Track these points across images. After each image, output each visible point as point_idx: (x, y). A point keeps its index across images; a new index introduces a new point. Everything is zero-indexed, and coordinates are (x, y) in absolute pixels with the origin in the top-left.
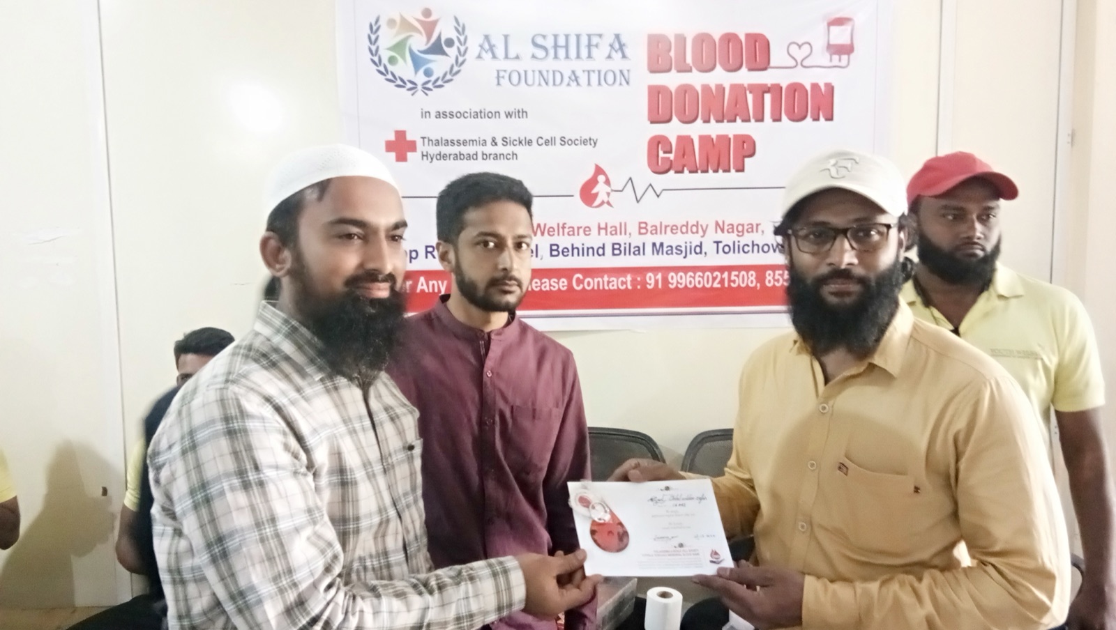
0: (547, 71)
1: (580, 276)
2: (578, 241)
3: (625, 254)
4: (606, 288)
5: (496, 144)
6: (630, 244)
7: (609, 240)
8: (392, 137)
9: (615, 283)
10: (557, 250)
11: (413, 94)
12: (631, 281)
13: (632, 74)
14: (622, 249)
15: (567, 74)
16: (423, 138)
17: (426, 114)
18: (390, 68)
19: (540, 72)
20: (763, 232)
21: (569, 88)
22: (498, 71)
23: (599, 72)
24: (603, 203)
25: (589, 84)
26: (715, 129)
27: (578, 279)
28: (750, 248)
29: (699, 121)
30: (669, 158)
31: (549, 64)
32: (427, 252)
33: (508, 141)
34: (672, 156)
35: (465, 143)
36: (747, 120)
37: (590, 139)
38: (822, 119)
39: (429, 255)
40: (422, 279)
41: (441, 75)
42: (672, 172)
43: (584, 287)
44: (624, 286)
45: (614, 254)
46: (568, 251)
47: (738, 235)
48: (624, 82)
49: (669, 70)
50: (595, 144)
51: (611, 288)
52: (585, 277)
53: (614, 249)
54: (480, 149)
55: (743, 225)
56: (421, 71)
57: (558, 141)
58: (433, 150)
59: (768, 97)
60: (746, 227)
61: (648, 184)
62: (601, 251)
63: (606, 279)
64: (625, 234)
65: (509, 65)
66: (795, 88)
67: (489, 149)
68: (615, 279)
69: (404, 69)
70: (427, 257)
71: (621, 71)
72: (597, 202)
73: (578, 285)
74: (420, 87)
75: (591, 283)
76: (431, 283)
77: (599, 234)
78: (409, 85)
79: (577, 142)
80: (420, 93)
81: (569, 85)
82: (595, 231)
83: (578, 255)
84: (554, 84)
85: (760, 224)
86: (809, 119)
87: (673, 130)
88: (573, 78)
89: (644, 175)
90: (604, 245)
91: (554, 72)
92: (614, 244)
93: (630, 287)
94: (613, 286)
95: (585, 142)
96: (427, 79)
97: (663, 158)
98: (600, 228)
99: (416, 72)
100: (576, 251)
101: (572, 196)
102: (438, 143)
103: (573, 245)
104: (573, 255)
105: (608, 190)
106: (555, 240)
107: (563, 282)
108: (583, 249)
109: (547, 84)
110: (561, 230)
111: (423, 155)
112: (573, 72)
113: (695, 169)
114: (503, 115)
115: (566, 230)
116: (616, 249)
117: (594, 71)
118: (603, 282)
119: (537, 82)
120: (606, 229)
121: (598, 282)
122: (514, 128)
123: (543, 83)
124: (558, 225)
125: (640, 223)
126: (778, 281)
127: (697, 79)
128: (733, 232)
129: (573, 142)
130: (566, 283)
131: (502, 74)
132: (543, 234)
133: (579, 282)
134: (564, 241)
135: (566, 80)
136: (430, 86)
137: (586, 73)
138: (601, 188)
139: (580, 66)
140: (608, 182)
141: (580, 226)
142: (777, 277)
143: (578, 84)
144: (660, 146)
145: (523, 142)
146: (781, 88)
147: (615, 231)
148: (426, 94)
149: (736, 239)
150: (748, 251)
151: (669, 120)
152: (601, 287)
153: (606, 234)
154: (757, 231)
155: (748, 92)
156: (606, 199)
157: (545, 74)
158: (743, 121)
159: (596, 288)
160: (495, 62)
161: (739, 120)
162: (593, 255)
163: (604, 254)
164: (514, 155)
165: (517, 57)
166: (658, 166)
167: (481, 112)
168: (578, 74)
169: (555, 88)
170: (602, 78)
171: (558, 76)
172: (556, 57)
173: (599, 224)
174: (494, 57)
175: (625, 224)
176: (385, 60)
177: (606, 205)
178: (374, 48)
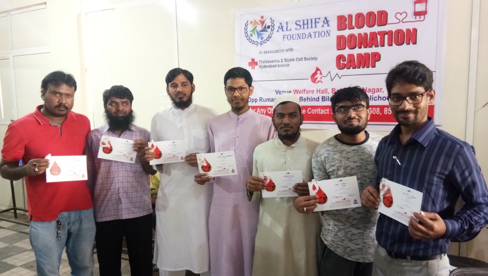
0: (301, 34)
1: (310, 109)
2: (310, 95)
3: (327, 101)
4: (320, 113)
5: (282, 62)
6: (329, 97)
7: (321, 95)
8: (250, 61)
9: (323, 111)
10: (302, 99)
11: (257, 46)
12: (329, 111)
13: (331, 31)
14: (326, 99)
15: (307, 34)
16: (260, 61)
17: (261, 52)
18: (251, 38)
19: (298, 34)
20: (383, 92)
21: (308, 39)
22: (284, 35)
23: (319, 32)
24: (319, 81)
25: (315, 37)
26: (363, 51)
27: (309, 110)
28: (377, 99)
29: (357, 48)
30: (344, 63)
31: (301, 31)
32: (260, 100)
33: (286, 60)
34: (346, 62)
35: (272, 62)
36: (377, 46)
37: (315, 58)
38: (411, 43)
39: (261, 101)
40: (258, 109)
41: (266, 39)
42: (346, 69)
43: (311, 113)
44: (326, 113)
45: (322, 101)
46: (306, 99)
47: (372, 93)
48: (328, 35)
49: (345, 29)
50: (316, 59)
51: (321, 113)
52: (312, 109)
53: (322, 99)
54: (277, 64)
55: (375, 89)
56: (260, 38)
57: (303, 59)
58: (263, 65)
59: (386, 36)
60: (376, 90)
61: (336, 74)
62: (318, 100)
63: (319, 110)
64: (327, 93)
65: (287, 33)
66: (399, 32)
67: (280, 63)
68: (322, 110)
69: (255, 38)
70: (260, 101)
71: (327, 31)
72: (317, 81)
73: (309, 112)
74: (259, 43)
75: (314, 111)
76: (261, 110)
77: (317, 93)
78: (256, 43)
79: (310, 59)
80: (259, 45)
81: (308, 38)
82: (316, 92)
83: (309, 101)
84: (303, 38)
85: (382, 89)
86: (405, 44)
87: (346, 52)
88: (309, 35)
89: (335, 70)
90: (319, 97)
91: (303, 34)
92: (322, 97)
93: (328, 113)
94: (322, 113)
95: (313, 59)
96: (261, 40)
97: (342, 63)
98: (317, 91)
99: (258, 38)
100: (308, 99)
101: (308, 79)
102: (264, 62)
103: (307, 97)
104: (307, 101)
105: (321, 76)
106: (301, 95)
107: (304, 111)
108: (311, 99)
109: (300, 38)
110: (304, 92)
111: (260, 67)
112: (310, 33)
113: (355, 67)
114: (285, 51)
115: (305, 92)
116: (323, 99)
117: (317, 32)
118: (318, 111)
119: (296, 38)
120: (320, 91)
121: (317, 111)
122: (288, 55)
123: (299, 38)
124: (303, 90)
125: (332, 89)
126: (390, 112)
127: (356, 32)
128: (370, 92)
129: (308, 59)
130: (305, 111)
131: (285, 36)
132: (297, 93)
133: (310, 111)
134: (305, 96)
135: (307, 36)
136: (262, 43)
137: (314, 33)
138: (318, 76)
139: (311, 31)
140: (321, 74)
141: (310, 90)
142: (389, 110)
143: (311, 38)
144: (341, 59)
145: (292, 60)
146: (392, 32)
147: (323, 92)
148: (261, 46)
149: (372, 95)
150: (376, 100)
151: (345, 48)
152: (318, 113)
153: (320, 93)
154: (381, 92)
155: (378, 35)
156: (320, 80)
157: (299, 35)
158: (375, 47)
159: (316, 113)
160: (283, 32)
161: (373, 46)
162: (315, 101)
163: (319, 101)
164: (288, 65)
165: (290, 30)
166: (340, 67)
167: (278, 50)
168: (311, 34)
169: (303, 39)
170: (320, 34)
171: (304, 35)
172: (304, 28)
173: (317, 90)
174: (283, 30)
175: (327, 89)
176: (249, 35)
177: (320, 82)
178: (246, 32)
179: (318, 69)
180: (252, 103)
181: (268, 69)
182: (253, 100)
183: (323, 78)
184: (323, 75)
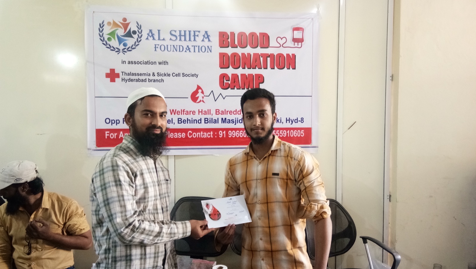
0: (177, 46)
1: (191, 132)
2: (190, 117)
3: (210, 123)
4: (202, 137)
5: (154, 75)
6: (212, 119)
7: (203, 117)
8: (109, 72)
9: (206, 135)
11: (118, 54)
12: (212, 134)
13: (212, 47)
14: (209, 120)
15: (185, 47)
16: (123, 72)
17: (123, 62)
18: (108, 42)
19: (174, 46)
21: (186, 53)
22: (155, 45)
23: (199, 46)
24: (200, 101)
25: (194, 51)
26: (247, 72)
27: (190, 133)
29: (241, 68)
30: (228, 83)
31: (178, 43)
33: (160, 74)
34: (229, 82)
35: (141, 75)
36: (261, 68)
37: (195, 74)
38: (291, 68)
40: (121, 133)
41: (131, 46)
42: (230, 89)
43: (192, 136)
44: (210, 136)
45: (205, 123)
46: (186, 121)
48: (209, 51)
49: (228, 47)
50: (197, 76)
51: (204, 137)
52: (193, 132)
53: (205, 121)
54: (147, 77)
56: (122, 44)
57: (181, 75)
58: (127, 77)
59: (269, 59)
61: (220, 94)
62: (200, 121)
63: (202, 133)
64: (210, 114)
65: (160, 43)
66: (280, 55)
67: (151, 77)
68: (205, 133)
69: (114, 43)
71: (208, 47)
72: (198, 101)
73: (190, 136)
74: (121, 51)
75: (196, 135)
77: (199, 114)
78: (117, 50)
79: (189, 75)
80: (121, 53)
81: (186, 51)
82: (197, 113)
83: (190, 123)
84: (180, 51)
86: (286, 68)
87: (230, 71)
88: (188, 48)
89: (218, 90)
90: (201, 119)
91: (179, 46)
92: (205, 119)
93: (212, 137)
94: (205, 136)
95: (193, 75)
96: (124, 47)
97: (225, 83)
98: (199, 112)
99: (120, 44)
100: (189, 121)
101: (188, 98)
102: (129, 74)
103: (188, 119)
104: (188, 123)
105: (203, 96)
106: (180, 116)
107: (184, 134)
108: (192, 120)
109: (176, 51)
110: (183, 112)
111: (122, 80)
112: (188, 46)
113: (239, 88)
114: (157, 63)
115: (185, 112)
117: (196, 46)
119: (172, 50)
120: (202, 112)
121: (199, 135)
122: (163, 69)
123: (175, 50)
124: (181, 110)
125: (216, 110)
127: (239, 51)
129: (188, 75)
130: (185, 135)
131: (157, 46)
132: (175, 114)
134: (184, 117)
135: (185, 50)
136: (126, 50)
137: (193, 47)
138: (200, 95)
139: (190, 44)
140: (203, 92)
141: (191, 111)
143: (190, 51)
144: (225, 78)
145: (166, 75)
146: (274, 55)
147: (206, 113)
148: (124, 54)
151: (228, 67)
152: (200, 137)
153: (202, 114)
155: (261, 57)
156: (202, 100)
157: (176, 47)
158: (259, 68)
159: (197, 137)
160: (154, 41)
161: (257, 68)
162: (196, 123)
163: (201, 123)
164: (163, 81)
165: (164, 39)
166: (224, 87)
167: (148, 62)
168: (190, 47)
169: (180, 53)
170: (200, 49)
171: (181, 48)
172: (180, 40)
173: (199, 110)
174: (154, 39)
175: (210, 110)
176: (106, 39)
177: (202, 102)
178: (101, 34)
179: (199, 88)
180: (112, 125)
181: (135, 83)
182: (113, 122)
183: (205, 97)
184: (205, 94)
